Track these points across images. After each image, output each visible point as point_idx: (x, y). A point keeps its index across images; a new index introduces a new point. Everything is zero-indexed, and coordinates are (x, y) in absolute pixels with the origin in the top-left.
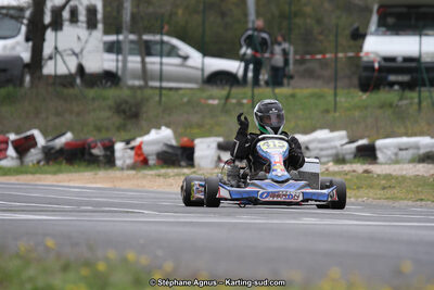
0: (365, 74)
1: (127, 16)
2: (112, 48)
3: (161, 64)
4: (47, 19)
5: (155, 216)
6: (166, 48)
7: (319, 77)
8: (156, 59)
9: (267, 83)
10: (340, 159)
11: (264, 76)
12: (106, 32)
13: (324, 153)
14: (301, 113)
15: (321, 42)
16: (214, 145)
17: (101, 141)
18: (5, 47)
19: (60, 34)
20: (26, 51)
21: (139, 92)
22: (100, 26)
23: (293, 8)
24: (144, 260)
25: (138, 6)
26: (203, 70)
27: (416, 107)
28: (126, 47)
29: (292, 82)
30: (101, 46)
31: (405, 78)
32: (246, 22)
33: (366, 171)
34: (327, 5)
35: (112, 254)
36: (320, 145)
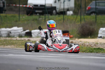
0: (28, 10)
7: (14, 11)
10: (20, 36)
13: (16, 34)
14: (8, 21)
27: (44, 20)
29: (6, 12)
33: (29, 40)
36: (14, 32)
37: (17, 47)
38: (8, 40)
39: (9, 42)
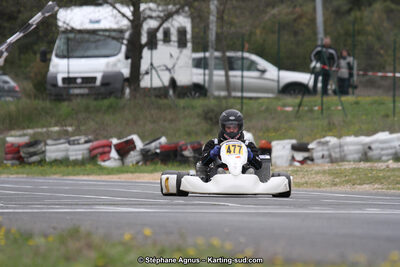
1: (212, 36)
2: (199, 64)
3: (242, 77)
4: (144, 39)
5: (237, 208)
6: (246, 63)
7: (379, 87)
8: (238, 73)
9: (335, 92)
10: (398, 158)
11: (332, 86)
12: (195, 50)
13: (384, 152)
14: (364, 117)
15: (382, 56)
16: (289, 147)
17: (191, 143)
18: (108, 64)
19: (154, 52)
20: (126, 67)
21: (224, 102)
22: (189, 45)
23: (356, 27)
24: (228, 246)
25: (222, 27)
26: (278, 81)
28: (212, 63)
29: (357, 91)
30: (190, 62)
32: (316, 40)
34: (386, 24)
35: (200, 241)
36: (381, 146)
37: (388, 188)
38: (364, 170)
39: (366, 175)
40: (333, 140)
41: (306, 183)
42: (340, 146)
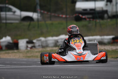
3: (6, 14)
16: (25, 42)
26: (20, 16)
31: (90, 16)
40: (43, 39)
41: (32, 56)
42: (46, 41)
